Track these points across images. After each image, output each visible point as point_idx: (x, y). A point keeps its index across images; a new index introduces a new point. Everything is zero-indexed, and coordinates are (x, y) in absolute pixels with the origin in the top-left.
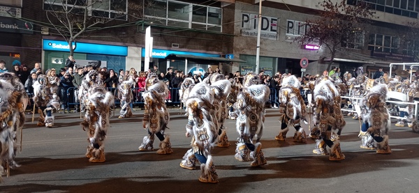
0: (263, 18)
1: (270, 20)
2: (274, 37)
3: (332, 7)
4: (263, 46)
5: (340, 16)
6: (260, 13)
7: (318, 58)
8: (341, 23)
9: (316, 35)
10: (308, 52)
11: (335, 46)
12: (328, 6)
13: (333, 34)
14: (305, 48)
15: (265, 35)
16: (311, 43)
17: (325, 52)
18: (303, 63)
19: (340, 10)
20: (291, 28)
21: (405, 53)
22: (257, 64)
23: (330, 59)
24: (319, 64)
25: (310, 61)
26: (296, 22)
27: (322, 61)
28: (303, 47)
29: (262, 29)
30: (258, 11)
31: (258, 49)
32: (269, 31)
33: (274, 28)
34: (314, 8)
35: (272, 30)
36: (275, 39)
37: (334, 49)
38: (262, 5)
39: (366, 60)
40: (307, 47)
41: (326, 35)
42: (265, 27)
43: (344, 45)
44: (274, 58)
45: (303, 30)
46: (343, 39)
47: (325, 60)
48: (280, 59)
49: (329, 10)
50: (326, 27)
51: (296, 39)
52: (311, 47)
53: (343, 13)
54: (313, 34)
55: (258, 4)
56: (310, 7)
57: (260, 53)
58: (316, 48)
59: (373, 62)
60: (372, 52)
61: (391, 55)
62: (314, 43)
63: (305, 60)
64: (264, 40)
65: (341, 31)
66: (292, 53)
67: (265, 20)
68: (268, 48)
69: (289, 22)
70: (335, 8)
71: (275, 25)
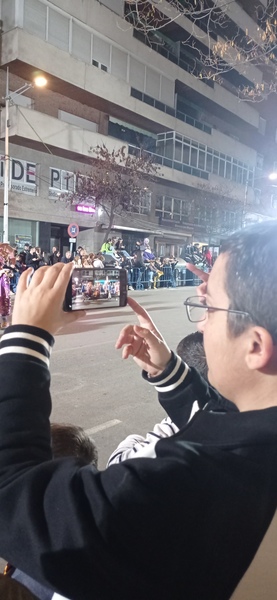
0: (14, 162)
1: (25, 166)
2: (32, 191)
3: (107, 156)
4: (16, 203)
5: (117, 168)
6: (7, 153)
7: (94, 225)
8: (120, 178)
9: (90, 192)
10: (81, 216)
11: (114, 206)
12: (102, 153)
13: (111, 192)
14: (77, 210)
15: (18, 188)
16: (83, 203)
17: (103, 216)
18: (72, 231)
19: (117, 160)
20: (57, 179)
21: (196, 222)
22: (6, 229)
23: (107, 227)
24: (96, 233)
25: (82, 229)
26: (63, 172)
27: (100, 229)
28: (75, 208)
29: (14, 177)
30: (4, 149)
31: (6, 207)
32: (23, 182)
33: (32, 178)
34: (86, 154)
35: (28, 181)
36: (34, 194)
37: (112, 212)
38: (10, 141)
39: (154, 229)
40: (79, 208)
41: (103, 193)
42: (17, 175)
43: (125, 208)
44: (34, 222)
45: (73, 184)
46: (124, 200)
47: (103, 227)
48: (42, 224)
49: (104, 159)
50: (101, 182)
51: (63, 196)
52: (85, 209)
53: (123, 164)
54: (84, 191)
55: (4, 139)
56: (81, 153)
57: (9, 213)
58: (91, 210)
59: (161, 232)
60: (160, 219)
61: (181, 224)
62: (87, 204)
63: (74, 227)
64: (18, 194)
65: (120, 189)
66: (59, 216)
67: (17, 166)
68: (25, 207)
69: (53, 171)
70: (111, 157)
71: (32, 173)
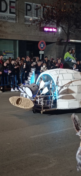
1: (8, 2)
2: (13, 19)
4: (3, 29)
7: (55, 40)
8: (73, 6)
9: (53, 17)
10: (46, 34)
11: (69, 27)
13: (67, 17)
14: (44, 31)
15: (4, 18)
16: (48, 25)
17: (62, 33)
18: (41, 46)
20: (30, 10)
23: (65, 41)
24: (57, 46)
25: (47, 43)
26: (34, 5)
27: (60, 42)
28: (42, 29)
29: (1, 11)
32: (7, 14)
33: (13, 10)
35: (11, 12)
36: (14, 22)
37: (68, 31)
40: (45, 29)
42: (3, 9)
43: (78, 27)
44: (15, 41)
45: (41, 12)
47: (62, 41)
48: (20, 41)
50: (60, 10)
51: (34, 21)
54: (49, 17)
58: (54, 30)
62: (51, 26)
63: (42, 43)
64: (4, 22)
65: (73, 14)
66: (31, 36)
68: (9, 30)
69: (27, 4)
71: (13, 7)
